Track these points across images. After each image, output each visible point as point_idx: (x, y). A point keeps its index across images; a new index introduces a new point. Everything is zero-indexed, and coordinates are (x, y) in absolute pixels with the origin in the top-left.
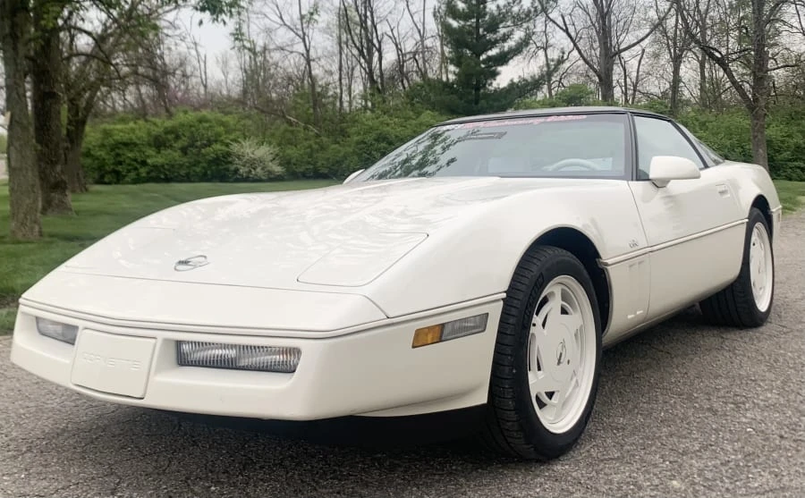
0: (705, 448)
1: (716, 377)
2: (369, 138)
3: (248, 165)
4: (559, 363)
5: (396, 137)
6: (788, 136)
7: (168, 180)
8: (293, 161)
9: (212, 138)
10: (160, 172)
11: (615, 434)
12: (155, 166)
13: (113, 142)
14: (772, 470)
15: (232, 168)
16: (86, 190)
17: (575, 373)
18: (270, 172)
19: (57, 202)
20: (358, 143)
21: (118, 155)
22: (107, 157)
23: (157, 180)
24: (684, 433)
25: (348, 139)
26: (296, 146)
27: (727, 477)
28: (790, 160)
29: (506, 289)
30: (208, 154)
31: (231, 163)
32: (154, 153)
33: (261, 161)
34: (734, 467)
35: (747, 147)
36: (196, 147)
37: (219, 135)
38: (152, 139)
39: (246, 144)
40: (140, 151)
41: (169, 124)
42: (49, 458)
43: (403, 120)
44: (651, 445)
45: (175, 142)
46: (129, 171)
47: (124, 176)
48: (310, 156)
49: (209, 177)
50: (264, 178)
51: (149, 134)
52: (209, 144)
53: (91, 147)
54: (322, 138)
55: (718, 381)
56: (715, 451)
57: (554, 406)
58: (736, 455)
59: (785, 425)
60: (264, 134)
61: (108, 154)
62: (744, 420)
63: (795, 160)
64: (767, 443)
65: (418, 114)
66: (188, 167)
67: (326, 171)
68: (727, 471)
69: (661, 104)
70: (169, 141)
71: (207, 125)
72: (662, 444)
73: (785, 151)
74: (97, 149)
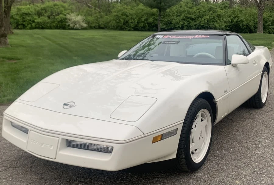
0: (246, 165)
1: (248, 132)
2: (119, 14)
3: (73, 23)
4: (199, 139)
5: (130, 14)
6: (270, 16)
7: (43, 28)
8: (91, 22)
9: (59, 12)
10: (40, 25)
11: (216, 159)
12: (38, 23)
13: (21, 13)
14: (269, 175)
15: (67, 24)
16: (13, 33)
17: (204, 141)
18: (82, 26)
19: (3, 41)
20: (115, 16)
21: (23, 18)
22: (19, 19)
23: (39, 28)
24: (239, 158)
25: (111, 14)
26: (91, 16)
27: (254, 179)
28: (270, 25)
29: (184, 119)
30: (58, 19)
31: (67, 22)
32: (37, 18)
33: (78, 22)
34: (256, 174)
35: (256, 20)
36: (53, 16)
37: (62, 11)
38: (36, 12)
39: (73, 15)
40: (32, 17)
41: (43, 6)
42: (19, 170)
43: (132, 7)
44: (228, 164)
45: (45, 13)
46: (28, 24)
47: (26, 26)
48: (97, 20)
49: (59, 27)
50: (80, 28)
51: (35, 10)
52: (58, 14)
53: (13, 15)
54: (102, 13)
55: (249, 134)
56: (249, 167)
57: (197, 153)
58: (257, 169)
59: (272, 155)
60: (79, 11)
61: (20, 17)
62: (259, 152)
63: (272, 25)
64: (267, 163)
65: (138, 5)
66: (50, 24)
67: (103, 26)
68: (254, 176)
69: (226, 3)
70: (43, 13)
71: (57, 7)
72: (232, 164)
73: (269, 22)
74: (15, 15)
